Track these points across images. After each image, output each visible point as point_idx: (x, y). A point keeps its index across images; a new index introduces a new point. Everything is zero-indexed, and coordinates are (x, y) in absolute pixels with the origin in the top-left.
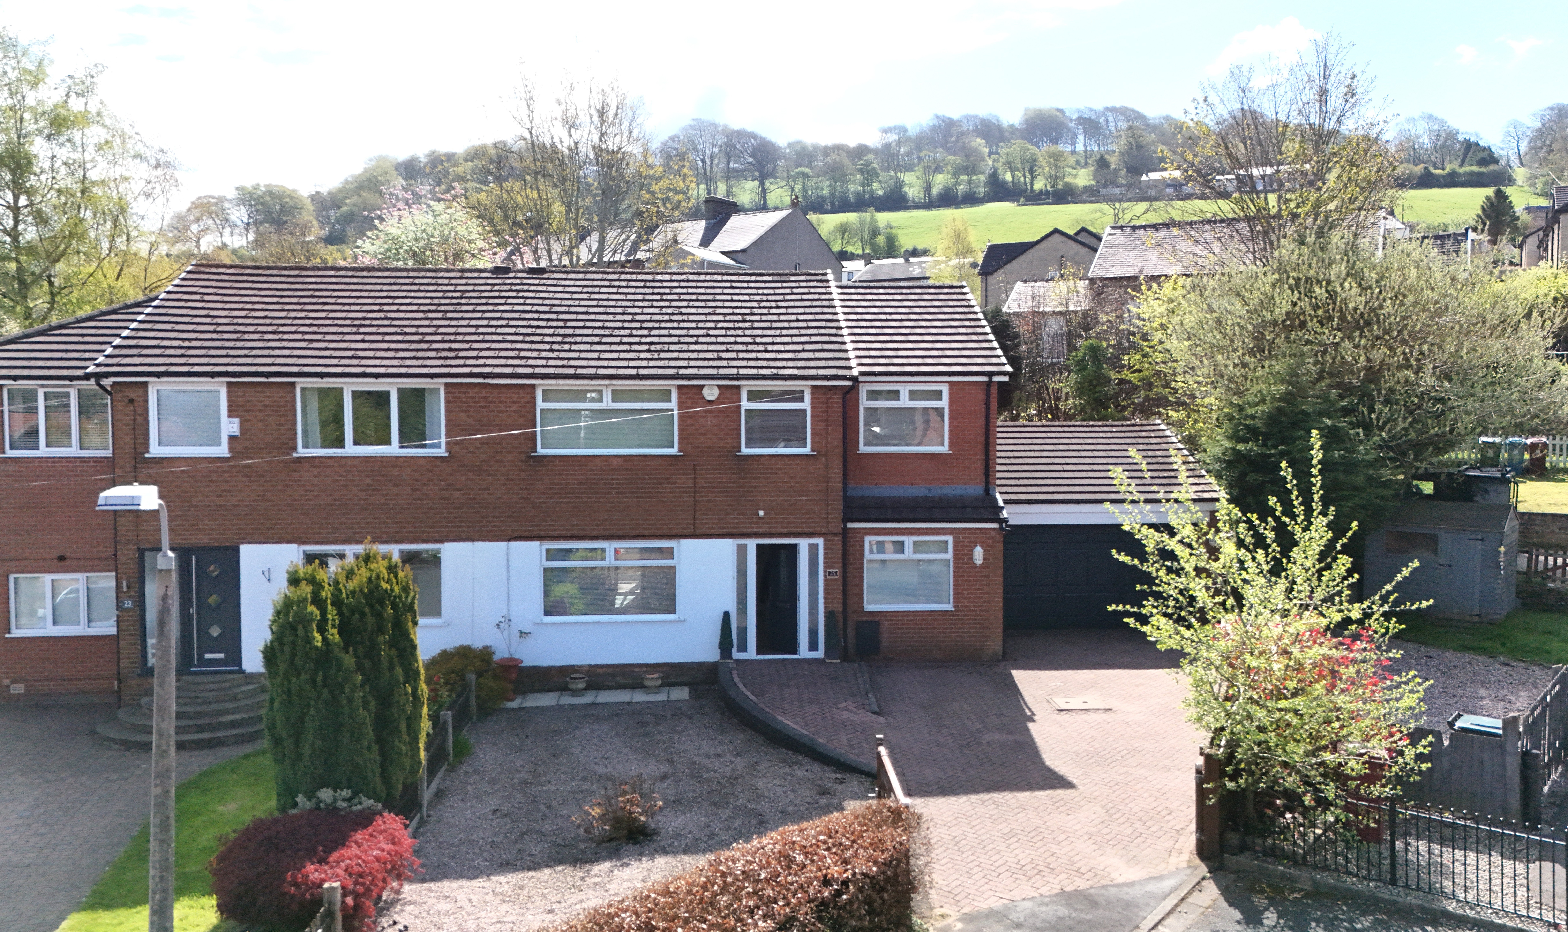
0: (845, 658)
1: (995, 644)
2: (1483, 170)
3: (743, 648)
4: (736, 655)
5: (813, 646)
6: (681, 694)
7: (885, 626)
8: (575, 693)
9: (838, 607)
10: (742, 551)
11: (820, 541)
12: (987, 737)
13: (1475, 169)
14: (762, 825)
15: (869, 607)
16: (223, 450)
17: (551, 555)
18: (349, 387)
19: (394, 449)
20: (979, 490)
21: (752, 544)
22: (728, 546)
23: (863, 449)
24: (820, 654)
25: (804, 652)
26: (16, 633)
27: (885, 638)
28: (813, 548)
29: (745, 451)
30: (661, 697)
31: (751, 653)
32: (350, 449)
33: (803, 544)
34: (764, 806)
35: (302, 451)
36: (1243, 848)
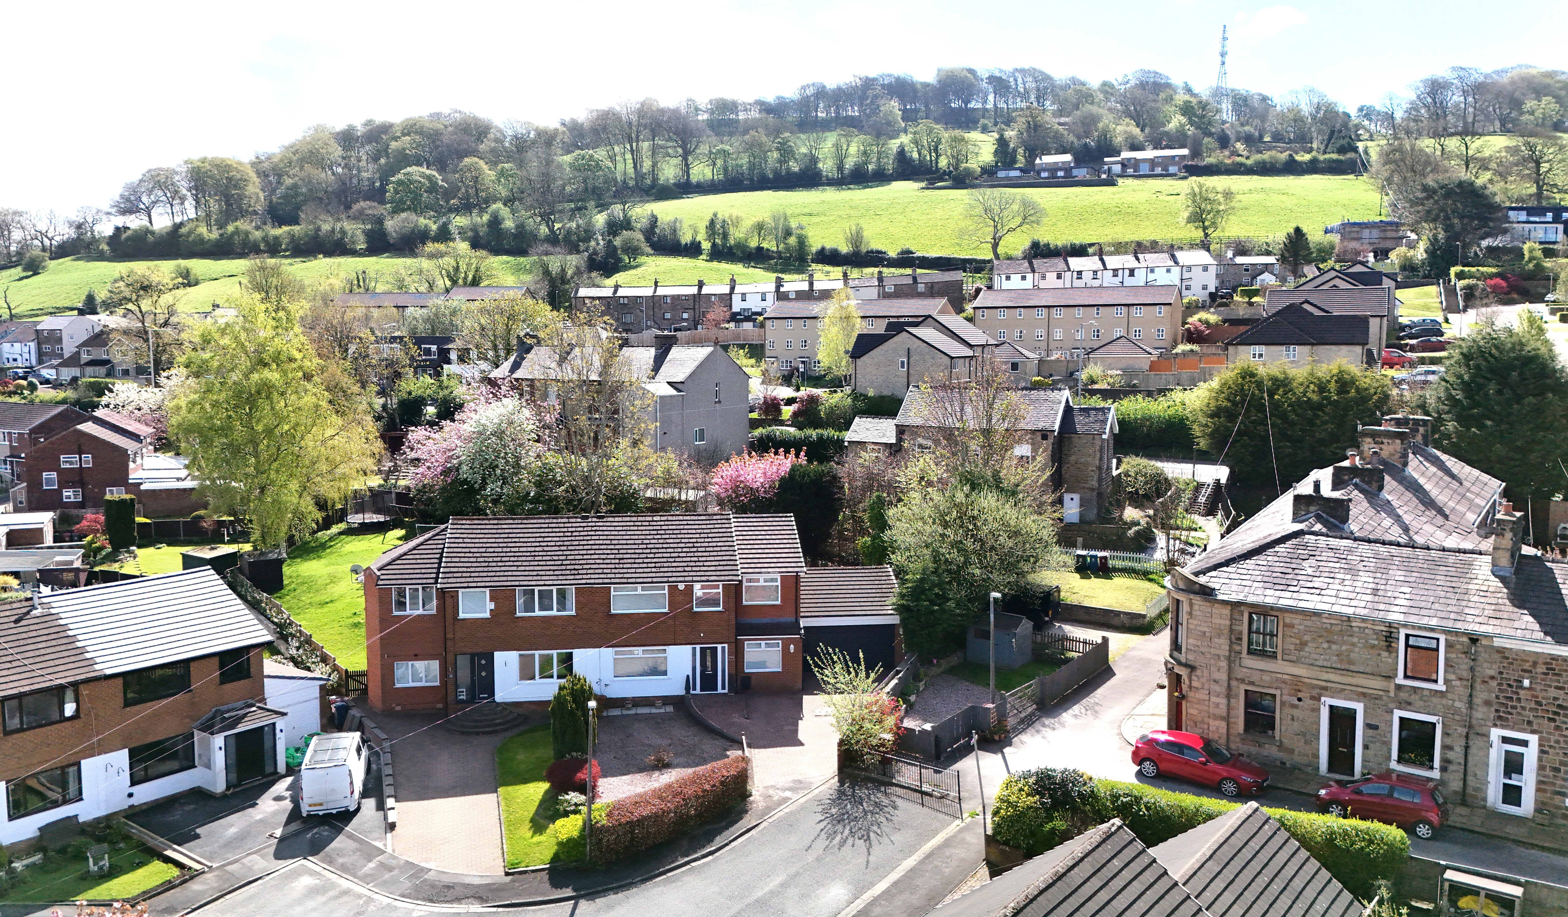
0: (736, 693)
1: (799, 685)
2: (1341, 157)
3: (694, 689)
4: (692, 692)
5: (723, 688)
6: (670, 709)
7: (753, 677)
8: (628, 709)
9: (734, 672)
10: (694, 649)
11: (726, 645)
12: (786, 728)
13: (1334, 156)
14: (704, 762)
15: (747, 671)
16: (487, 615)
17: (616, 653)
18: (537, 589)
19: (554, 613)
20: (793, 619)
21: (698, 647)
22: (689, 648)
23: (744, 603)
24: (726, 691)
25: (720, 690)
26: (398, 686)
27: (753, 682)
28: (723, 648)
29: (695, 609)
30: (662, 711)
31: (698, 691)
32: (538, 613)
33: (719, 647)
34: (705, 755)
35: (518, 614)
36: (850, 766)
